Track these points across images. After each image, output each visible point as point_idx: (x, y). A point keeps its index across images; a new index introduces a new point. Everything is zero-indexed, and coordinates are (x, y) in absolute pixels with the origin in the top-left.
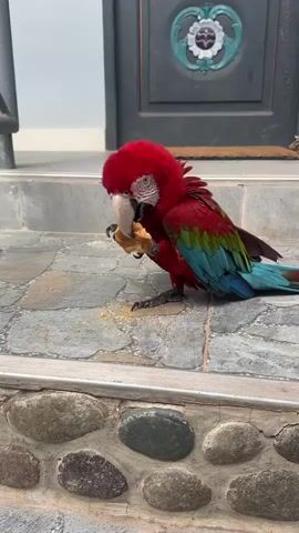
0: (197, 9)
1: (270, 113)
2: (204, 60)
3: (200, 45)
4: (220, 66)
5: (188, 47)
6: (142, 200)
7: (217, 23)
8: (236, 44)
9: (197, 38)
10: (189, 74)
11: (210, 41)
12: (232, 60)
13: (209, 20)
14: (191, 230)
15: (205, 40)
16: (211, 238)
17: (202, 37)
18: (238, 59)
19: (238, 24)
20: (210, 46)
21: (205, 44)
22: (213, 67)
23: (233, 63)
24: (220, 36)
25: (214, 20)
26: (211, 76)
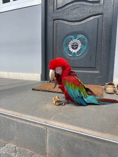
0: (72, 36)
1: (98, 72)
2: (74, 53)
3: (73, 48)
4: (80, 55)
5: (69, 49)
6: (57, 73)
7: (79, 40)
8: (85, 48)
9: (72, 46)
10: (69, 58)
11: (76, 47)
12: (84, 53)
13: (76, 40)
14: (69, 82)
15: (75, 47)
16: (74, 86)
17: (74, 45)
18: (86, 53)
19: (86, 41)
20: (76, 48)
21: (75, 48)
22: (77, 55)
23: (84, 54)
24: (80, 45)
25: (78, 40)
26: (76, 58)
